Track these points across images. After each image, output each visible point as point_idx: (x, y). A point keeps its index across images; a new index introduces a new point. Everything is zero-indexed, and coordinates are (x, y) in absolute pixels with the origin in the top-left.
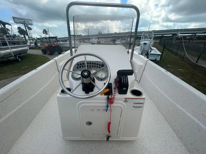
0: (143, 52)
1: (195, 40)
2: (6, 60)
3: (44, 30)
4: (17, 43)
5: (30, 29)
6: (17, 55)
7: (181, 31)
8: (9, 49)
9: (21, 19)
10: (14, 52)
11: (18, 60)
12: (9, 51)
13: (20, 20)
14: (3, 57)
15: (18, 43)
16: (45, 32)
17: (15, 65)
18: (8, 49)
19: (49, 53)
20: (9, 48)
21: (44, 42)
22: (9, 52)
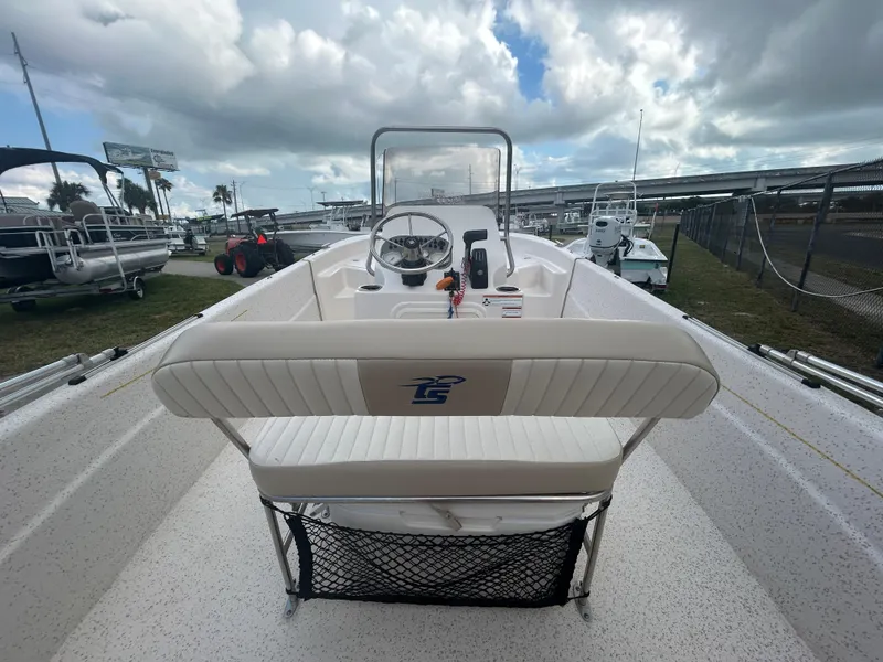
0: (597, 252)
1: (833, 211)
2: (95, 292)
3: (219, 187)
4: (137, 233)
5: (166, 185)
6: (134, 274)
7: (767, 177)
8: (113, 254)
9: (136, 150)
10: (127, 266)
11: (136, 292)
12: (110, 259)
13: (130, 154)
14: (90, 282)
15: (139, 234)
16: (222, 194)
17: (128, 311)
18: (108, 252)
19: (243, 270)
20: (111, 249)
21: (216, 234)
22: (111, 265)
